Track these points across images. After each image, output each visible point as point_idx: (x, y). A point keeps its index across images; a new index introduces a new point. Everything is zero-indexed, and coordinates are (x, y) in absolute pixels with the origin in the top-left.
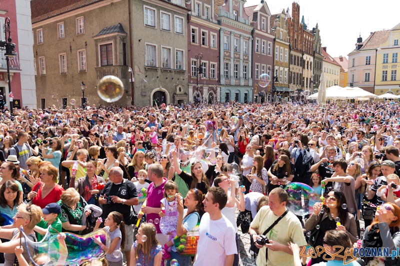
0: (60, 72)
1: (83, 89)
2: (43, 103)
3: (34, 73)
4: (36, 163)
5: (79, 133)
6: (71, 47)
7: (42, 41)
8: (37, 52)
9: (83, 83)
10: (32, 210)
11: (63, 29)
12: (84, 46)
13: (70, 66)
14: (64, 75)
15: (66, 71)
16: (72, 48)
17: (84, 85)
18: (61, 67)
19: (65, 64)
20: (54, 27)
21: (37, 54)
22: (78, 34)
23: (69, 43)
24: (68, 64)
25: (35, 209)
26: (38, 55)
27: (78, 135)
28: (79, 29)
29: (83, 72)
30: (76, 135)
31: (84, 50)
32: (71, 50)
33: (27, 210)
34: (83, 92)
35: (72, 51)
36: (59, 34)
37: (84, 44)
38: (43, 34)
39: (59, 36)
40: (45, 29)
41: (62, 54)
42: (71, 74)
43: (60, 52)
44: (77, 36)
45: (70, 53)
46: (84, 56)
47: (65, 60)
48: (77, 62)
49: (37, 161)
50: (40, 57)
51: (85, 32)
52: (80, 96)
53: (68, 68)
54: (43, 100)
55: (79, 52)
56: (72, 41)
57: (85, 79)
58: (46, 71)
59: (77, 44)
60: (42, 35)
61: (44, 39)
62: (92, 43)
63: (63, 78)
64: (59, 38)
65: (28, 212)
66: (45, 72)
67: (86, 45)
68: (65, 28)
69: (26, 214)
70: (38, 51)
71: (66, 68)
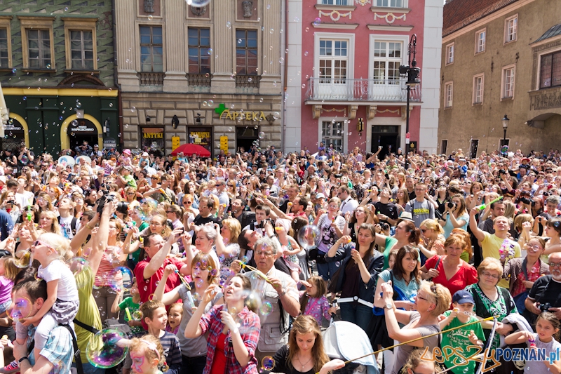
0: (473, 102)
1: (505, 125)
2: (444, 146)
3: (438, 106)
4: (432, 228)
5: (498, 192)
6: (492, 64)
7: (452, 61)
8: (443, 77)
9: (506, 117)
10: (438, 292)
11: (483, 39)
12: (514, 60)
13: (488, 91)
14: (478, 106)
15: (481, 100)
16: (495, 65)
17: (507, 119)
18: (475, 95)
19: (482, 90)
20: (472, 37)
21: (443, 80)
22: (506, 42)
23: (491, 58)
24: (485, 90)
25: (442, 291)
26: (445, 81)
27: (498, 195)
28: (509, 34)
29: (508, 100)
30: (495, 194)
31: (514, 65)
32: (492, 68)
33: (432, 289)
34: (505, 131)
35: (494, 70)
36: (477, 47)
37: (514, 56)
38: (455, 50)
39: (477, 49)
40: (458, 43)
41: (478, 76)
42: (488, 103)
43: (476, 73)
44: (504, 47)
45: (490, 72)
46: (512, 75)
47: (482, 84)
48: (500, 86)
49: (433, 226)
50: (447, 83)
51: (519, 37)
52: (499, 136)
53: (484, 95)
54: (445, 143)
55: (505, 70)
56: (495, 54)
57: (509, 111)
58: (453, 102)
59: (503, 59)
60: (452, 52)
61: (454, 58)
62: (527, 54)
63: (476, 112)
64: (477, 53)
65: (432, 293)
66: (451, 104)
67: (517, 58)
68: (486, 36)
69: (431, 295)
70: (445, 75)
71: (481, 96)
